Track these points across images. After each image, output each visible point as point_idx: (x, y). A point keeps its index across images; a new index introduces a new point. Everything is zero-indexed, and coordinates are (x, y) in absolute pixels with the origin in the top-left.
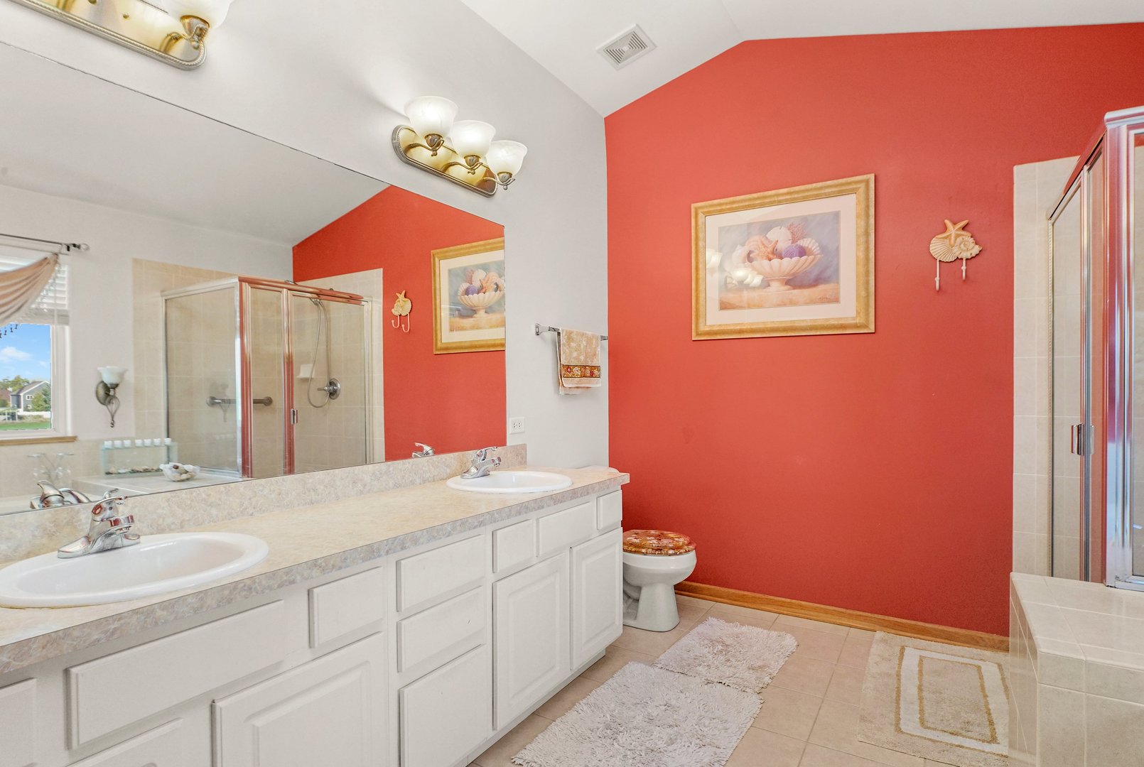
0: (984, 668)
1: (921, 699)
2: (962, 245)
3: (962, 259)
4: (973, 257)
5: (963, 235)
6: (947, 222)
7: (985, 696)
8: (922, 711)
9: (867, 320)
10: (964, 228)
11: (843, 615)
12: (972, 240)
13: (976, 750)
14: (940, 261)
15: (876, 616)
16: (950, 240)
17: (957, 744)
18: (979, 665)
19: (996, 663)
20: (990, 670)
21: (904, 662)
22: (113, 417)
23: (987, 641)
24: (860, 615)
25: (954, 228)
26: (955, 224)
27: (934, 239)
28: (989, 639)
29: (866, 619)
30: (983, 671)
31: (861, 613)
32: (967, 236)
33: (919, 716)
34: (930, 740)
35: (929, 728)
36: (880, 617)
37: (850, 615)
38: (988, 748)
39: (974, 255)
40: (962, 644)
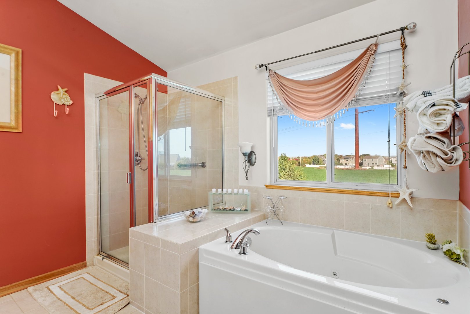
0: (84, 277)
1: (78, 301)
2: (65, 99)
3: (65, 105)
4: (69, 105)
5: (66, 94)
6: (59, 86)
7: (96, 286)
8: (84, 305)
9: (18, 126)
10: (66, 92)
11: (4, 290)
12: (69, 98)
13: (113, 304)
14: (56, 103)
15: (25, 281)
16: (60, 95)
17: (107, 306)
18: (82, 276)
19: (86, 273)
20: (86, 276)
21: (55, 293)
22: (246, 174)
23: (77, 266)
24: (15, 285)
25: (62, 90)
26: (62, 88)
27: (53, 92)
28: (78, 265)
29: (19, 285)
30: (84, 278)
31: (16, 283)
32: (67, 95)
33: (85, 307)
34: (98, 312)
35: (93, 309)
36: (27, 280)
37: (8, 288)
38: (116, 300)
39: (70, 104)
40: (68, 273)
